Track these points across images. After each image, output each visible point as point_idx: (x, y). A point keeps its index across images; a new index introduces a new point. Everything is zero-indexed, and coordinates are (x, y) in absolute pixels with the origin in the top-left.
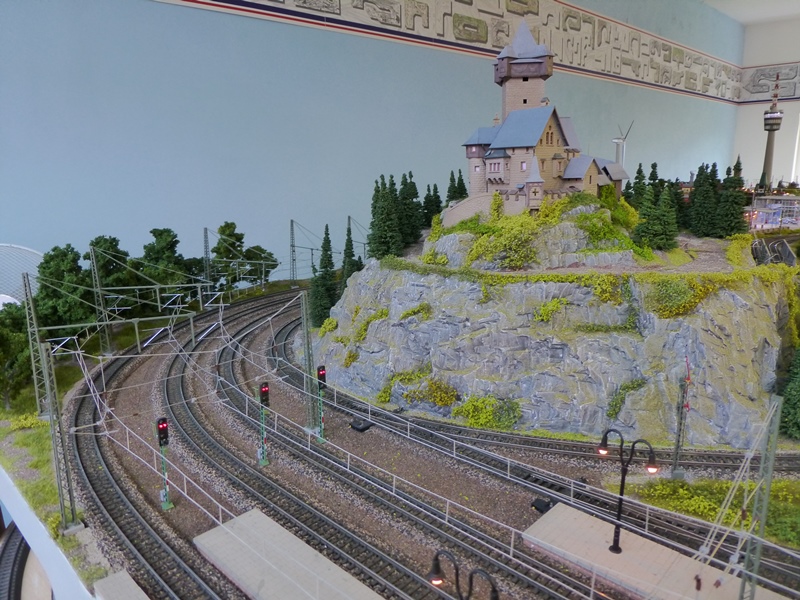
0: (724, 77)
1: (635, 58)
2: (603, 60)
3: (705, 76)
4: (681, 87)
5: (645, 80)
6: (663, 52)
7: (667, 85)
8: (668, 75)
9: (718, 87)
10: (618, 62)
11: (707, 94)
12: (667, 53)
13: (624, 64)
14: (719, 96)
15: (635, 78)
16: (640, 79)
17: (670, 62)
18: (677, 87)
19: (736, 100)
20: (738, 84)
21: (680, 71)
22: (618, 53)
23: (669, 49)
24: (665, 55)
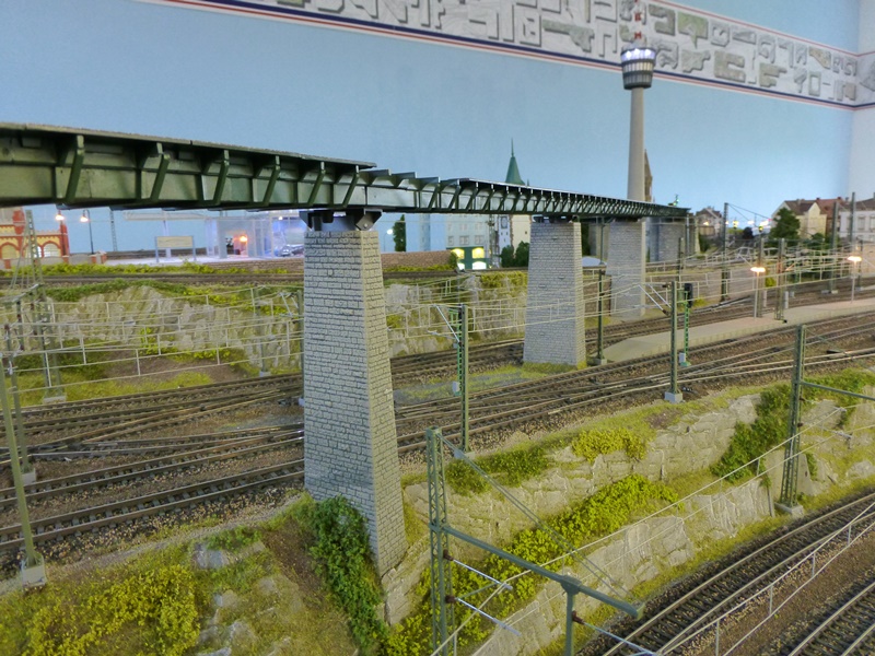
0: (812, 65)
1: (580, 22)
2: (491, 21)
3: (768, 61)
4: (708, 73)
5: (607, 59)
6: (652, 20)
7: (668, 68)
8: (669, 54)
9: (801, 80)
10: (535, 27)
11: (772, 88)
12: (664, 20)
13: (547, 30)
14: (805, 93)
15: (579, 52)
16: (594, 56)
17: (673, 34)
18: (695, 74)
19: (846, 101)
20: (851, 79)
21: (700, 50)
22: (534, 14)
23: (671, 15)
24: (657, 24)
